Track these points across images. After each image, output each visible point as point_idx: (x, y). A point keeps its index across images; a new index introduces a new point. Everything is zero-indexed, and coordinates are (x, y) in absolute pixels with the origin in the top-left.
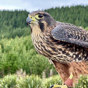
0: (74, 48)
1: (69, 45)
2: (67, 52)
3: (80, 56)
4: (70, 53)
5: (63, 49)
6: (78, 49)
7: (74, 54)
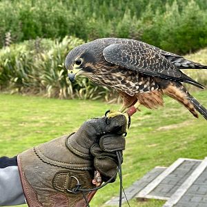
0: (137, 77)
1: (130, 73)
2: (127, 82)
3: (145, 86)
4: (131, 83)
5: (123, 78)
6: (142, 79)
7: (136, 85)
